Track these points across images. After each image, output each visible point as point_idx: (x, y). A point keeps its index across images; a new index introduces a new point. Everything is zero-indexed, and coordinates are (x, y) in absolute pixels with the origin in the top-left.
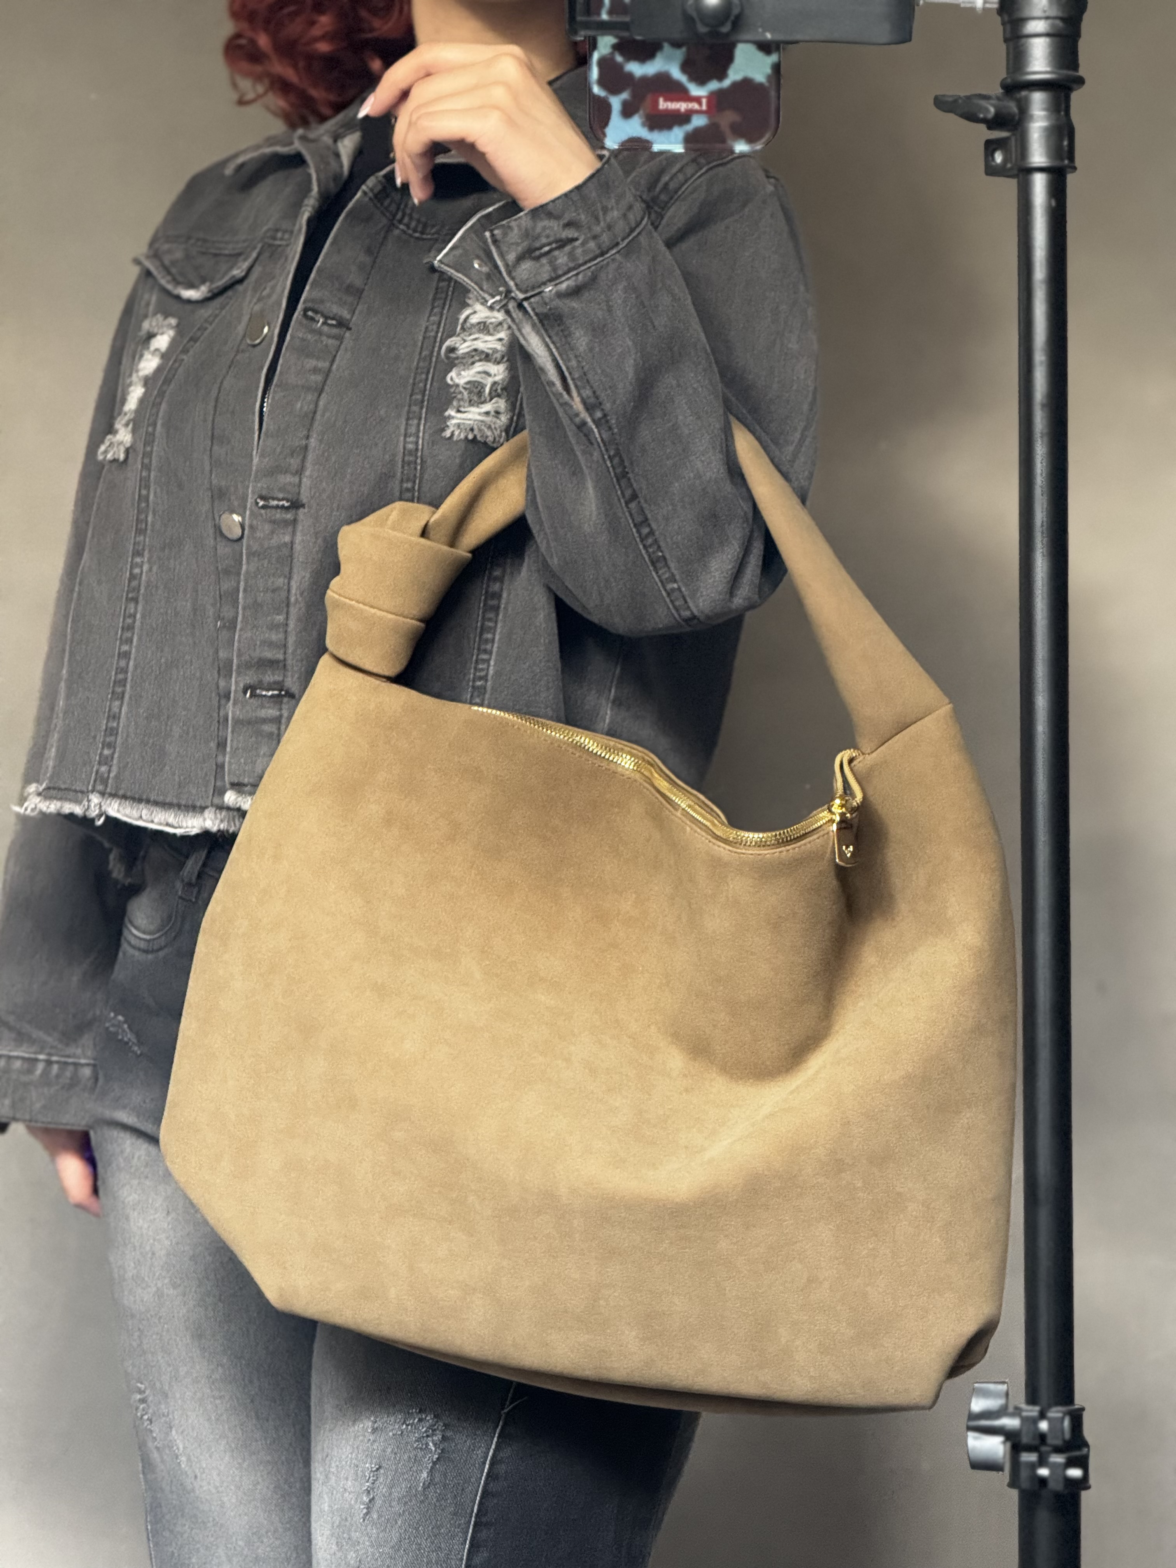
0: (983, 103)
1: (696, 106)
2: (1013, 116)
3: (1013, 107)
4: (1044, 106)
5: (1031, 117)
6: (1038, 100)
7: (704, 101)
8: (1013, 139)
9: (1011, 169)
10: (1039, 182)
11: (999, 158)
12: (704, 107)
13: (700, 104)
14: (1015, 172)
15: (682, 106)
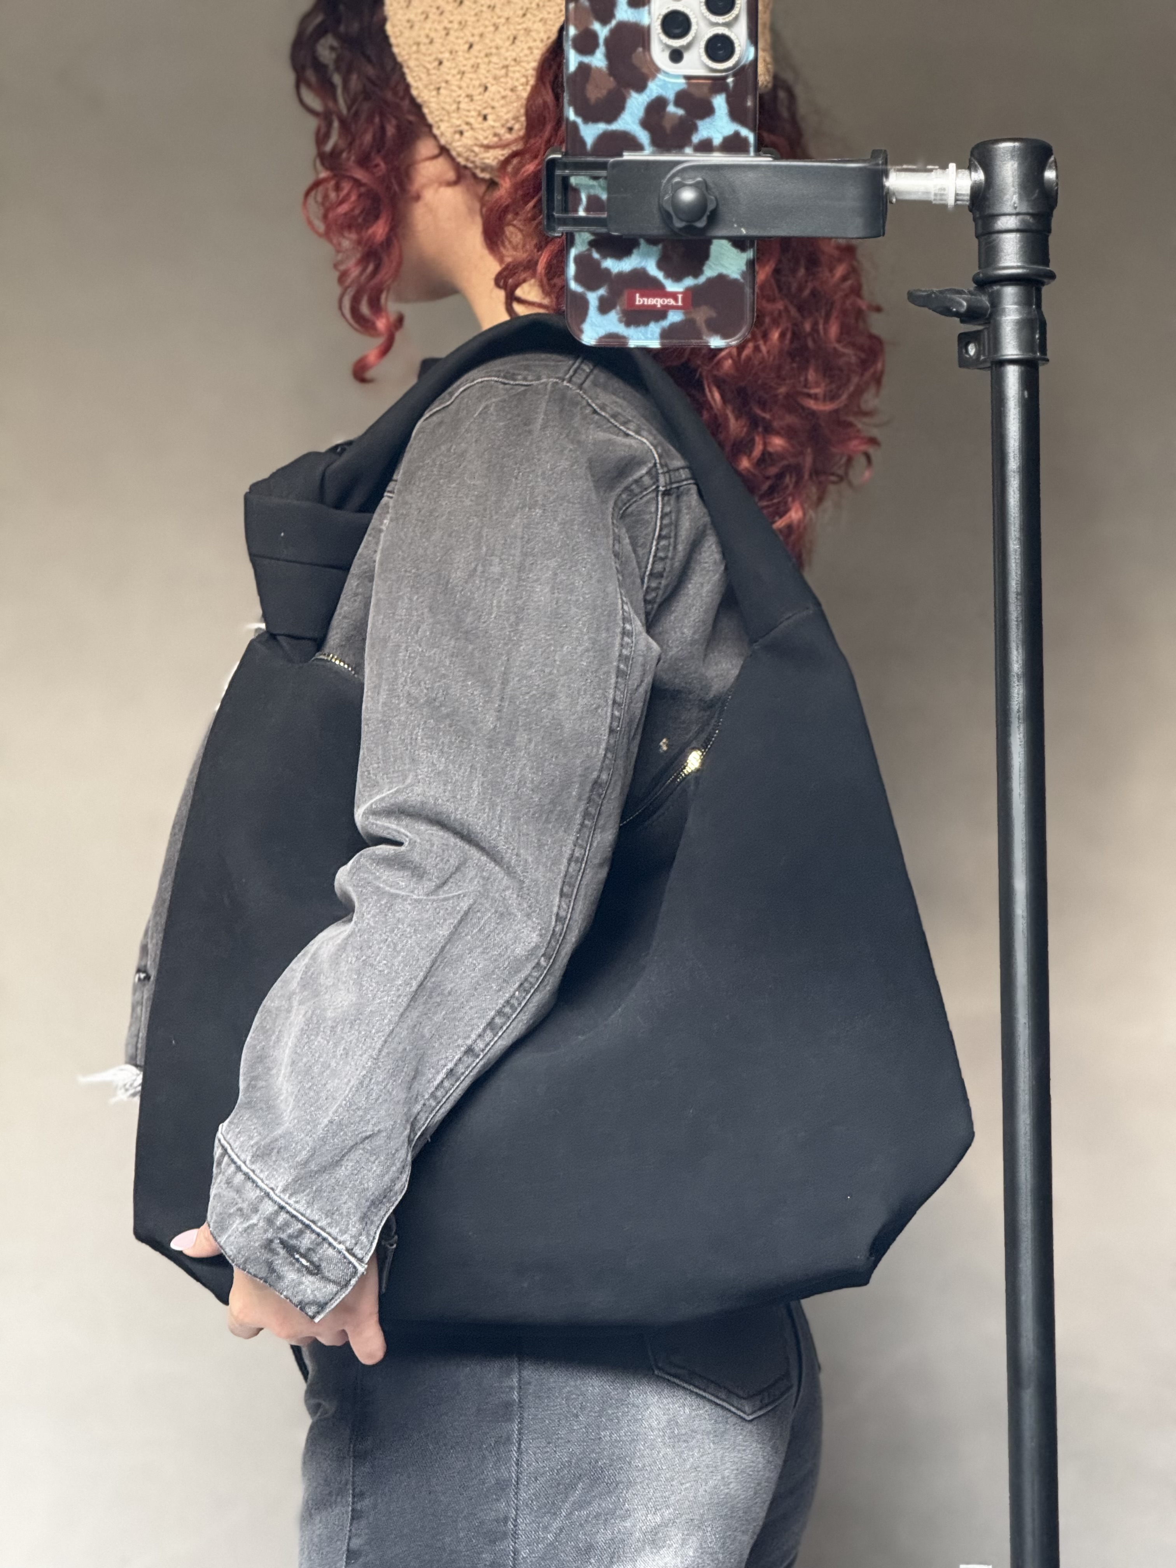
0: (957, 298)
1: (672, 302)
2: (987, 309)
3: (984, 300)
4: (1016, 300)
5: (1003, 310)
6: (1010, 293)
7: (680, 296)
8: (986, 333)
9: (985, 361)
10: (1012, 374)
11: (972, 350)
12: (680, 303)
13: (676, 300)
14: (989, 365)
15: (659, 302)
